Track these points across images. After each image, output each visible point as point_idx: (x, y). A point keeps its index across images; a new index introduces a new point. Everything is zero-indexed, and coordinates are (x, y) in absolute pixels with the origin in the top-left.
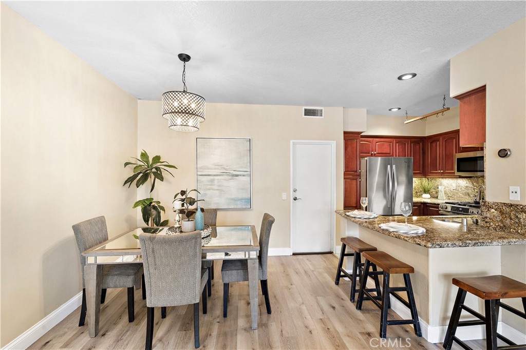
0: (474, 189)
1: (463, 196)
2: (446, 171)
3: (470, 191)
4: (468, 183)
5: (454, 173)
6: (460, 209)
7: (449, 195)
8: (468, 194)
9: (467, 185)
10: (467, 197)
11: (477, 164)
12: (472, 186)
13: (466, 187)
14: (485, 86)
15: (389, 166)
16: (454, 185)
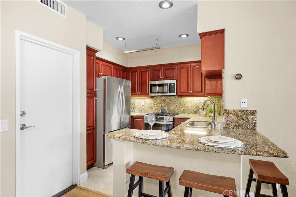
0: (155, 104)
1: (148, 109)
2: (142, 93)
3: (152, 106)
4: (151, 101)
5: (148, 94)
6: (159, 118)
7: (140, 109)
8: (151, 108)
9: (151, 102)
10: (151, 110)
11: (164, 88)
12: (153, 102)
13: (150, 103)
14: (224, 30)
15: (119, 86)
16: (143, 102)
